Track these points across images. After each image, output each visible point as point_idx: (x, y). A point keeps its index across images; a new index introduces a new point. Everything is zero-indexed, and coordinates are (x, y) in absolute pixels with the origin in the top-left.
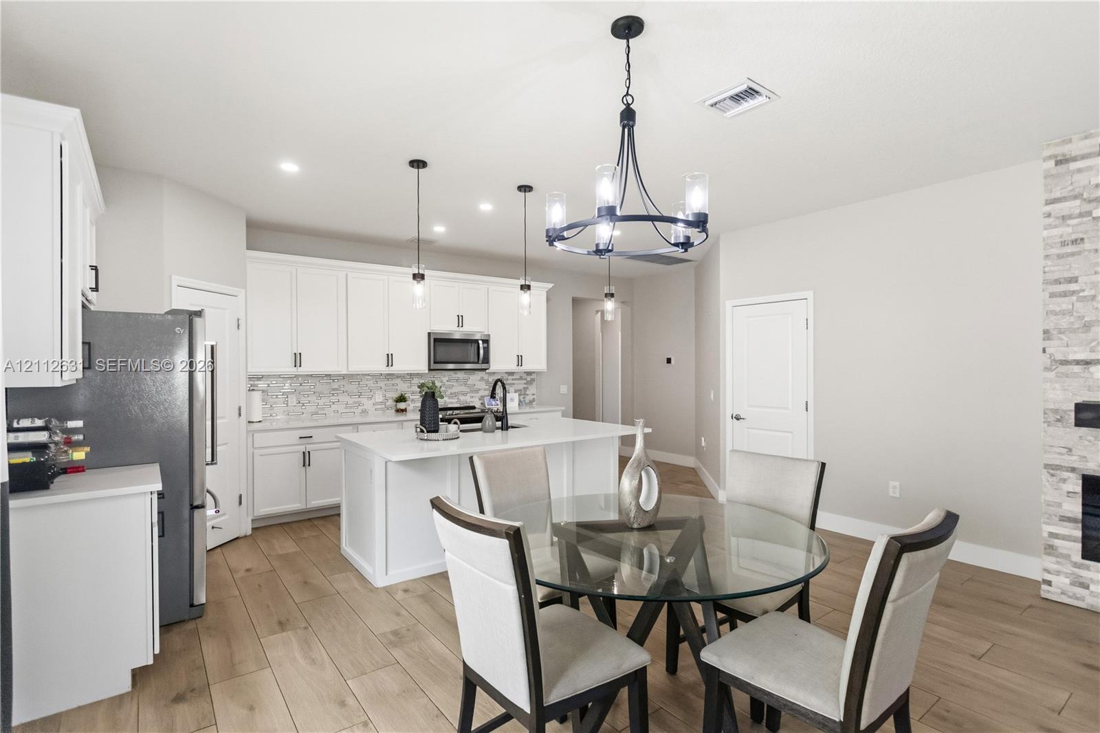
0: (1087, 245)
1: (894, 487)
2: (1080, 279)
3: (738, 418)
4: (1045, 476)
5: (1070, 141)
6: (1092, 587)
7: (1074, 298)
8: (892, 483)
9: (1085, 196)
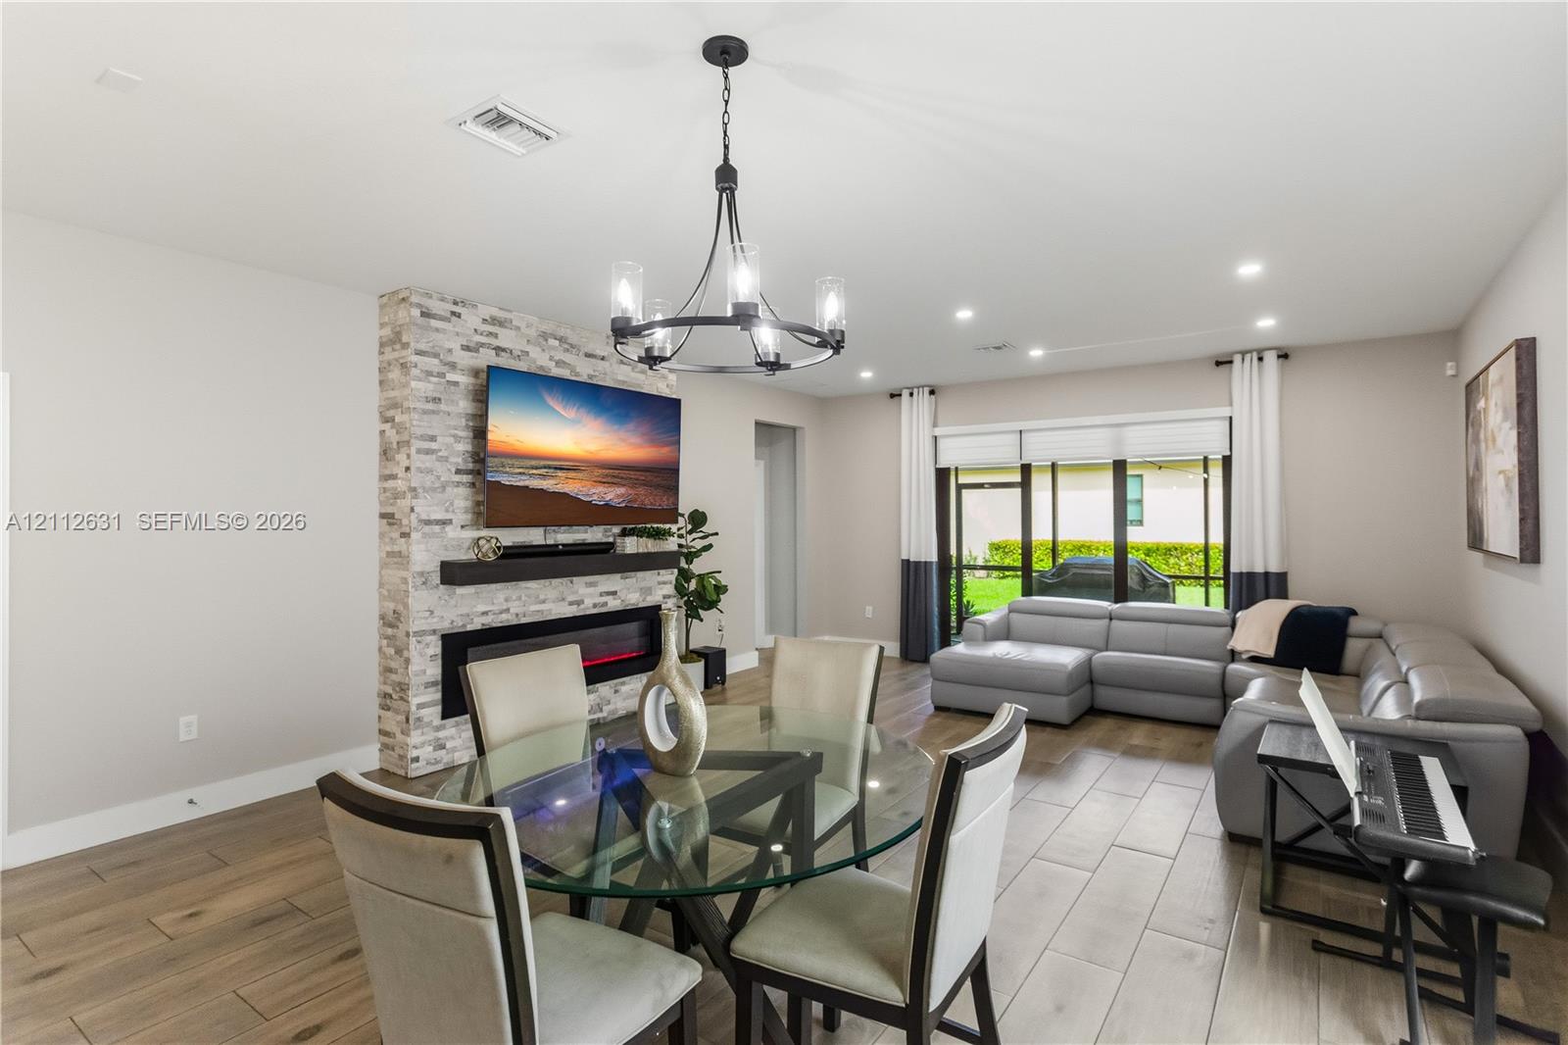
0: (443, 407)
2: (438, 438)
5: (431, 297)
6: (447, 746)
7: (434, 457)
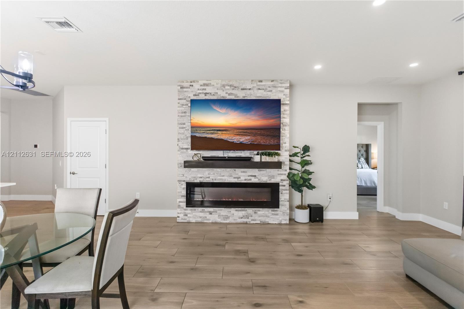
0: (187, 114)
1: (138, 195)
2: (186, 124)
3: (74, 174)
4: (178, 184)
5: (184, 82)
6: (188, 215)
8: (137, 193)
9: (187, 99)
